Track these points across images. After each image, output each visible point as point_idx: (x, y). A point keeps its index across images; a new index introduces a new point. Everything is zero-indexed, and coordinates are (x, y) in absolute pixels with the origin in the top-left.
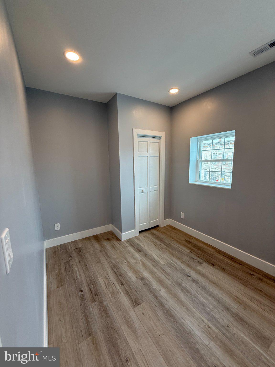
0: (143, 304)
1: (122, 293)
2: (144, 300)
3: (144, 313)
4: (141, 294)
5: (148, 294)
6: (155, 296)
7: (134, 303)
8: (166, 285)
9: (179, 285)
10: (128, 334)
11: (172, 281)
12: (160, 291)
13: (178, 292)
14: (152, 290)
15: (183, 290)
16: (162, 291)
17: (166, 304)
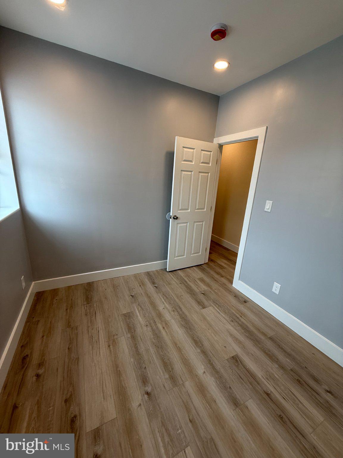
0: (226, 357)
1: (260, 376)
2: (226, 361)
3: (224, 348)
4: (231, 371)
5: (222, 371)
6: (212, 364)
7: (238, 360)
8: (194, 380)
9: (173, 378)
10: (237, 334)
11: (183, 387)
12: (204, 372)
13: (179, 366)
14: (217, 376)
15: (170, 368)
16: (202, 371)
17: (199, 352)
